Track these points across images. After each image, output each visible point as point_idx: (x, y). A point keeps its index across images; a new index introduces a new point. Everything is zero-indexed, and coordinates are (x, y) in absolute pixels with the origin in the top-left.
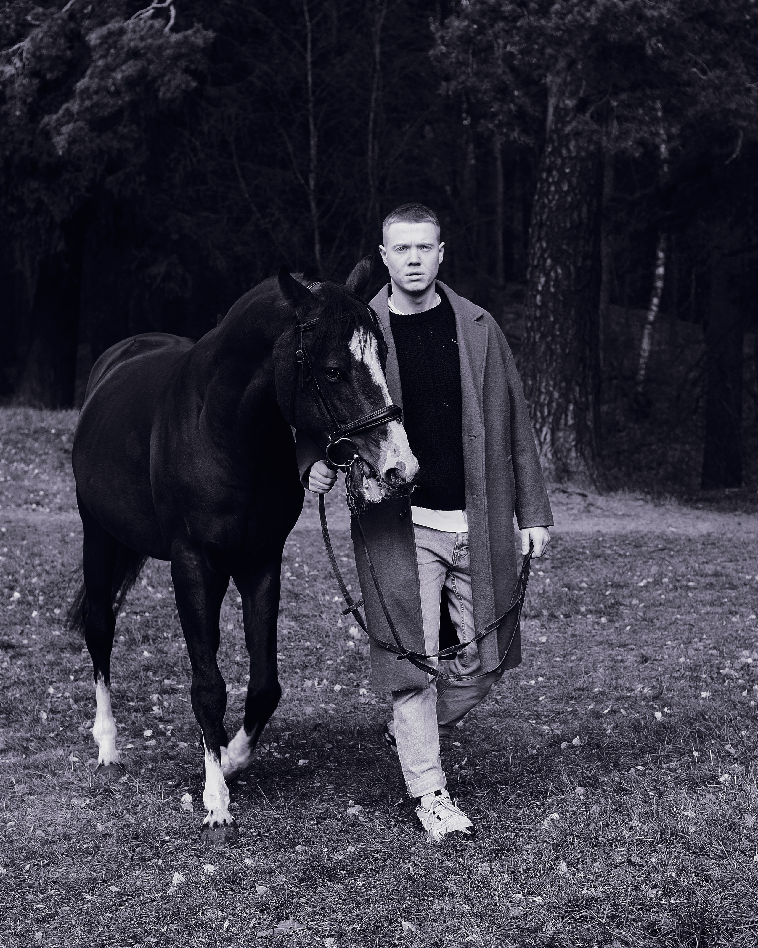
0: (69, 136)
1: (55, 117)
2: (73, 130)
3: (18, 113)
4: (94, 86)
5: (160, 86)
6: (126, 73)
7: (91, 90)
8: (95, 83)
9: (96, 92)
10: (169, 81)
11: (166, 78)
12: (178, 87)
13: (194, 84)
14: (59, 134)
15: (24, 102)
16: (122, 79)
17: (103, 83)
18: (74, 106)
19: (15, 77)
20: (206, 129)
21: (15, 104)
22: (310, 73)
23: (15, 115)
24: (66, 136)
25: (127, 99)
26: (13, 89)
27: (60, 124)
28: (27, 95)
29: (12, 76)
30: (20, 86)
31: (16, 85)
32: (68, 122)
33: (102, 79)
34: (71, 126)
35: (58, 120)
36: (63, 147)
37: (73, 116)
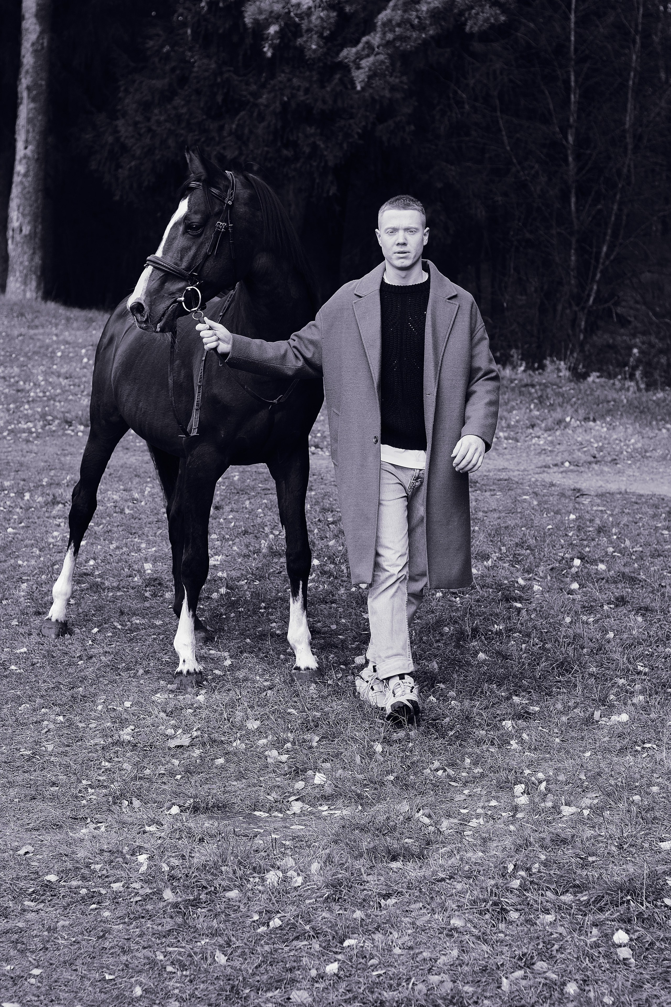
0: (370, 70)
1: (354, 50)
2: (373, 64)
3: (314, 47)
4: (398, 18)
5: (466, 20)
6: (432, 5)
7: (394, 23)
8: (398, 16)
9: (399, 25)
10: (477, 14)
11: (474, 11)
12: (487, 20)
13: (503, 18)
14: (358, 67)
15: (321, 36)
16: (428, 11)
17: (406, 16)
18: (375, 39)
19: (313, 9)
20: (472, 82)
21: (311, 37)
22: (573, 33)
23: (311, 48)
24: (367, 69)
25: (431, 32)
26: (310, 22)
27: (359, 57)
28: (324, 28)
29: (310, 8)
30: (316, 19)
31: (313, 18)
32: (368, 56)
33: (405, 11)
34: (371, 59)
35: (357, 53)
36: (363, 81)
37: (374, 49)
